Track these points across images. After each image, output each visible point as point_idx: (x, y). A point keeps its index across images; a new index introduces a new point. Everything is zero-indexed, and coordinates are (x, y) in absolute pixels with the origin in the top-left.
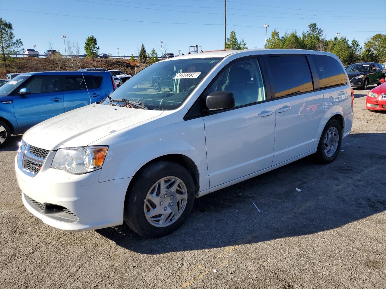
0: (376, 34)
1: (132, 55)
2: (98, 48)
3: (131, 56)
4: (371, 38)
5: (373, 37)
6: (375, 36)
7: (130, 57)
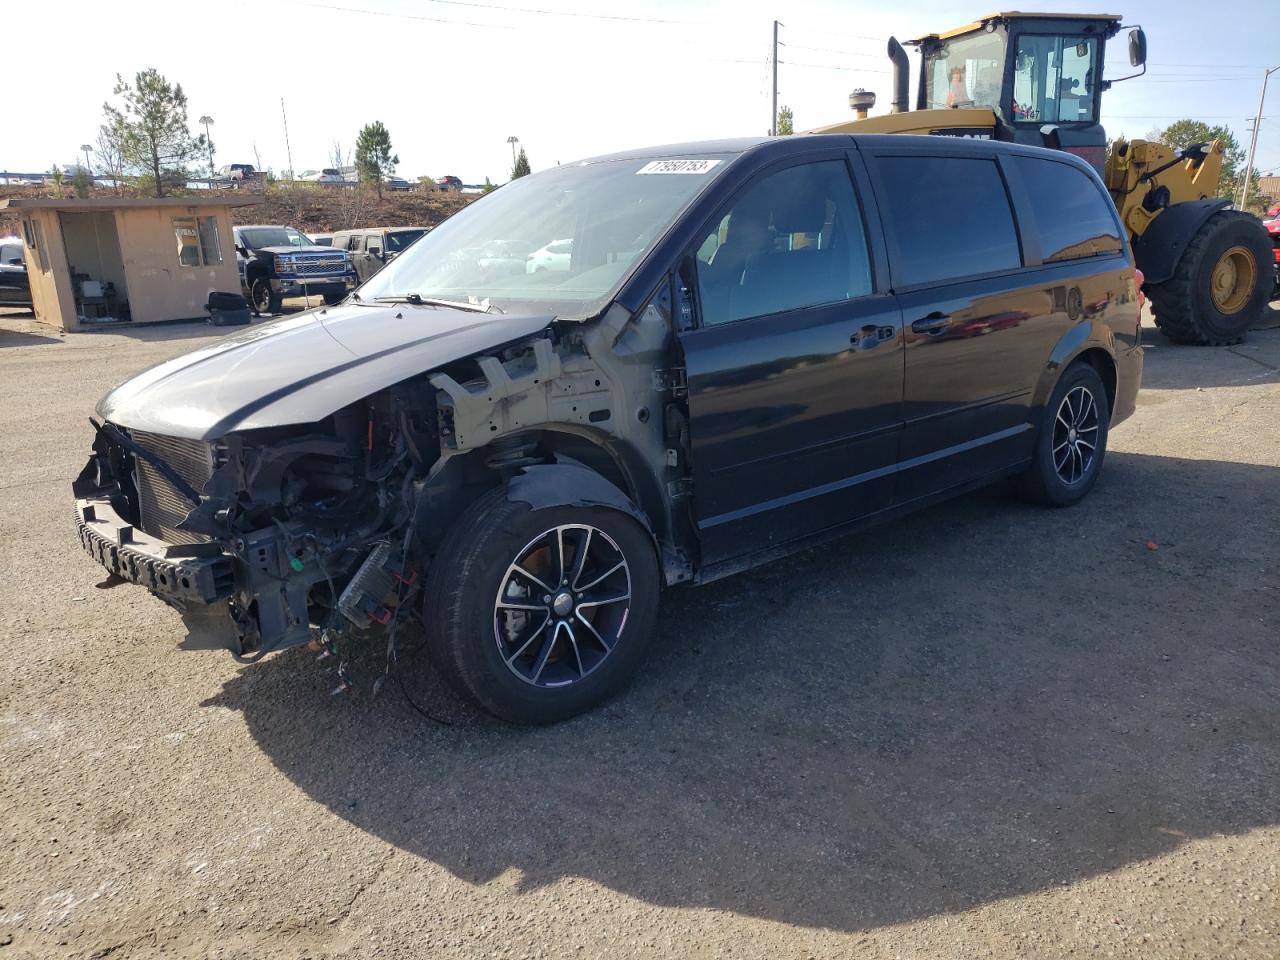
0: (1176, 122)
1: (488, 180)
2: (396, 161)
3: (484, 183)
4: (1163, 135)
5: (1169, 130)
6: (1175, 126)
7: (479, 187)
